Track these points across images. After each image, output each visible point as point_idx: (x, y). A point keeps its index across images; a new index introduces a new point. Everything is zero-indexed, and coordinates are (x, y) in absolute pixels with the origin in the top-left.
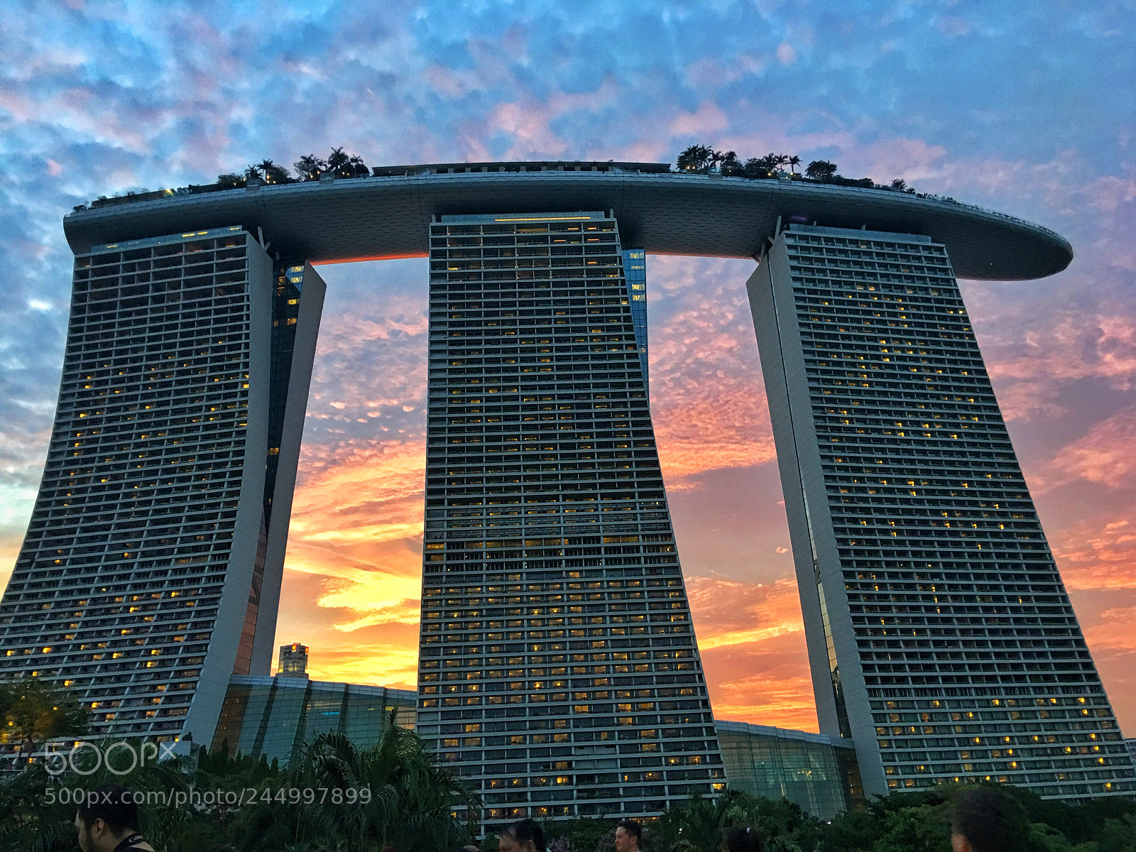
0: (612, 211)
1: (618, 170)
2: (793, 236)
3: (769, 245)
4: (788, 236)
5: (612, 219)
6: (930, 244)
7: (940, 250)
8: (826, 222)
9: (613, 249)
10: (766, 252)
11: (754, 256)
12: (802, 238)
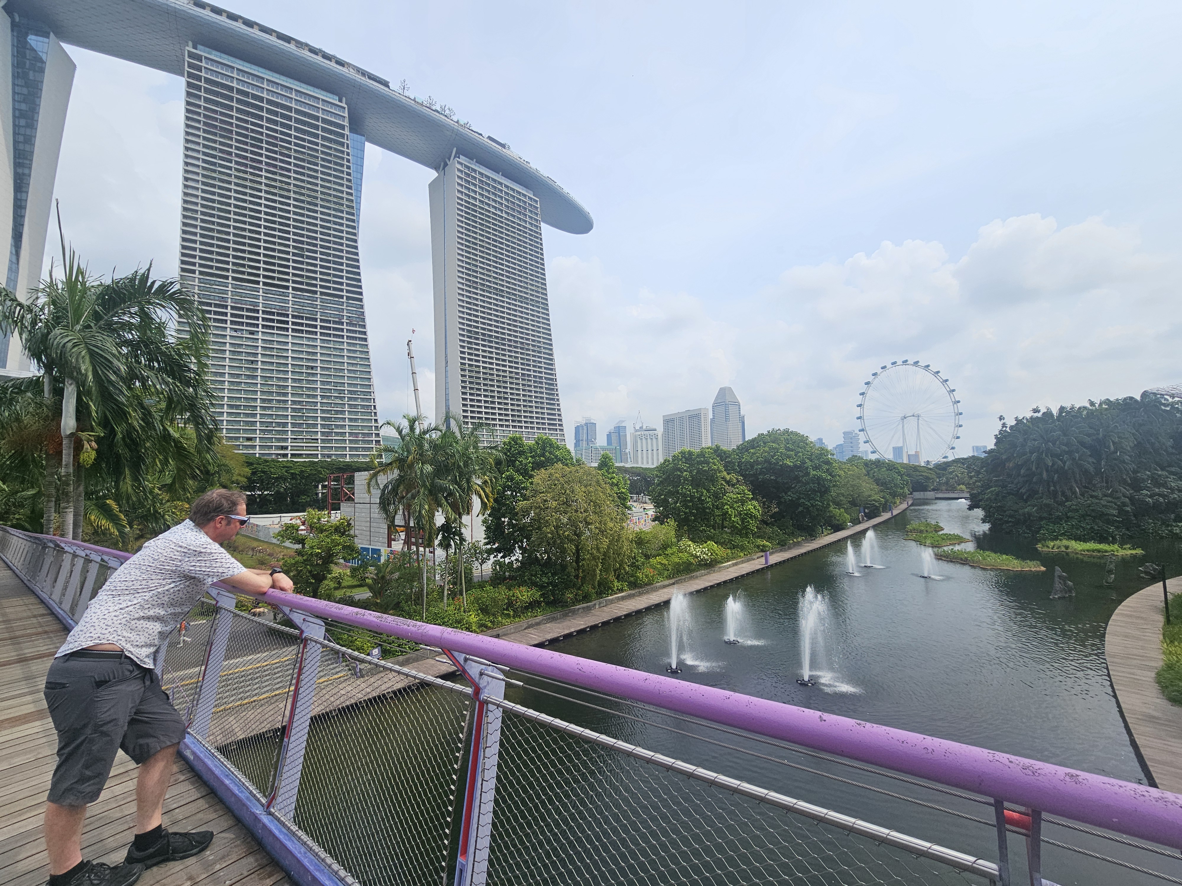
0: (344, 99)
1: (351, 70)
2: (461, 164)
3: (446, 165)
4: (459, 163)
5: (344, 105)
6: (532, 196)
7: (536, 201)
8: (480, 162)
9: (343, 127)
10: (444, 169)
11: (436, 168)
12: (466, 166)
